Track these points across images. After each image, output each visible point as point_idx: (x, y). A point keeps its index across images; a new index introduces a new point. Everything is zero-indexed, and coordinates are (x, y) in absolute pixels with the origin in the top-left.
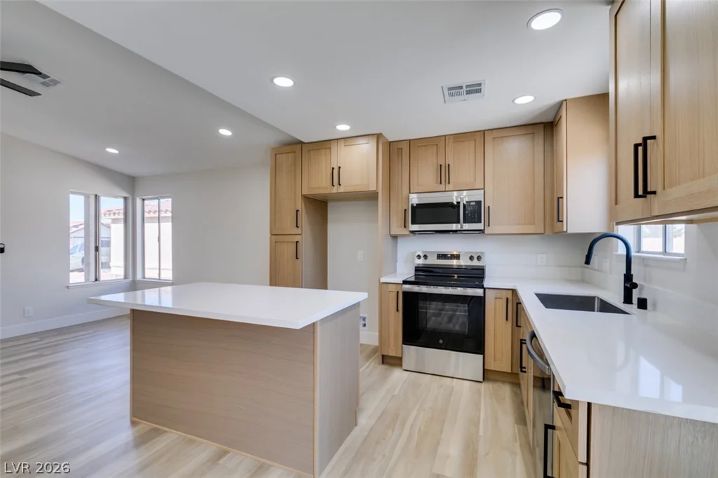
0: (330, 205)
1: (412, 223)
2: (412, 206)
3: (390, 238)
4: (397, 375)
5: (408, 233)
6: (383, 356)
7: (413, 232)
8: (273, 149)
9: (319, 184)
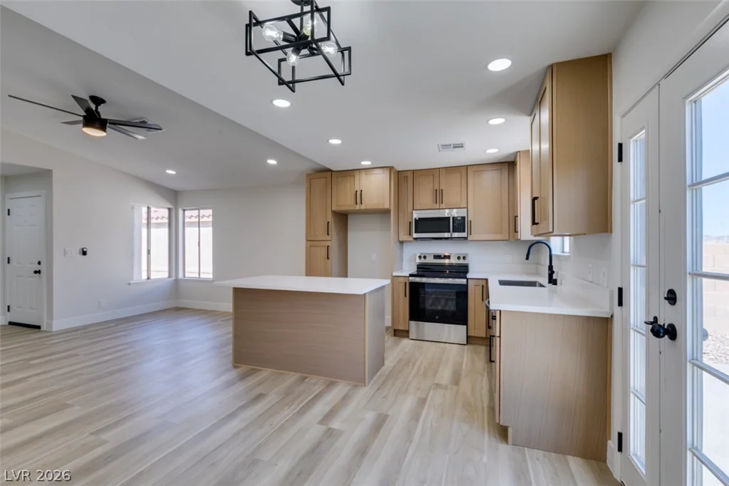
0: (349, 217)
1: (415, 232)
2: (415, 219)
3: (399, 244)
4: (405, 342)
5: (412, 239)
6: (395, 330)
7: (416, 239)
8: (308, 175)
9: (344, 202)
